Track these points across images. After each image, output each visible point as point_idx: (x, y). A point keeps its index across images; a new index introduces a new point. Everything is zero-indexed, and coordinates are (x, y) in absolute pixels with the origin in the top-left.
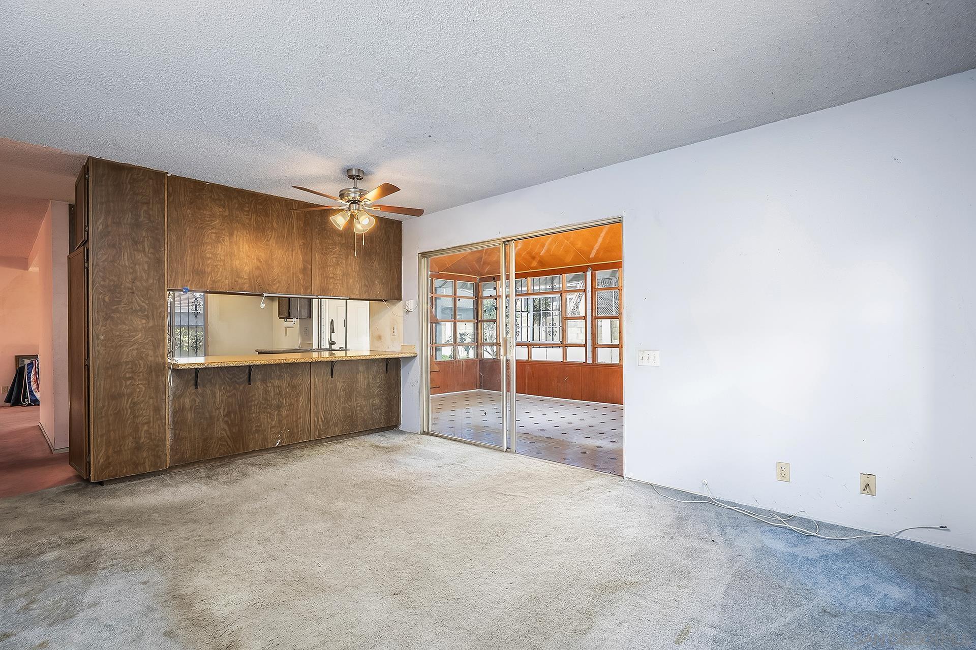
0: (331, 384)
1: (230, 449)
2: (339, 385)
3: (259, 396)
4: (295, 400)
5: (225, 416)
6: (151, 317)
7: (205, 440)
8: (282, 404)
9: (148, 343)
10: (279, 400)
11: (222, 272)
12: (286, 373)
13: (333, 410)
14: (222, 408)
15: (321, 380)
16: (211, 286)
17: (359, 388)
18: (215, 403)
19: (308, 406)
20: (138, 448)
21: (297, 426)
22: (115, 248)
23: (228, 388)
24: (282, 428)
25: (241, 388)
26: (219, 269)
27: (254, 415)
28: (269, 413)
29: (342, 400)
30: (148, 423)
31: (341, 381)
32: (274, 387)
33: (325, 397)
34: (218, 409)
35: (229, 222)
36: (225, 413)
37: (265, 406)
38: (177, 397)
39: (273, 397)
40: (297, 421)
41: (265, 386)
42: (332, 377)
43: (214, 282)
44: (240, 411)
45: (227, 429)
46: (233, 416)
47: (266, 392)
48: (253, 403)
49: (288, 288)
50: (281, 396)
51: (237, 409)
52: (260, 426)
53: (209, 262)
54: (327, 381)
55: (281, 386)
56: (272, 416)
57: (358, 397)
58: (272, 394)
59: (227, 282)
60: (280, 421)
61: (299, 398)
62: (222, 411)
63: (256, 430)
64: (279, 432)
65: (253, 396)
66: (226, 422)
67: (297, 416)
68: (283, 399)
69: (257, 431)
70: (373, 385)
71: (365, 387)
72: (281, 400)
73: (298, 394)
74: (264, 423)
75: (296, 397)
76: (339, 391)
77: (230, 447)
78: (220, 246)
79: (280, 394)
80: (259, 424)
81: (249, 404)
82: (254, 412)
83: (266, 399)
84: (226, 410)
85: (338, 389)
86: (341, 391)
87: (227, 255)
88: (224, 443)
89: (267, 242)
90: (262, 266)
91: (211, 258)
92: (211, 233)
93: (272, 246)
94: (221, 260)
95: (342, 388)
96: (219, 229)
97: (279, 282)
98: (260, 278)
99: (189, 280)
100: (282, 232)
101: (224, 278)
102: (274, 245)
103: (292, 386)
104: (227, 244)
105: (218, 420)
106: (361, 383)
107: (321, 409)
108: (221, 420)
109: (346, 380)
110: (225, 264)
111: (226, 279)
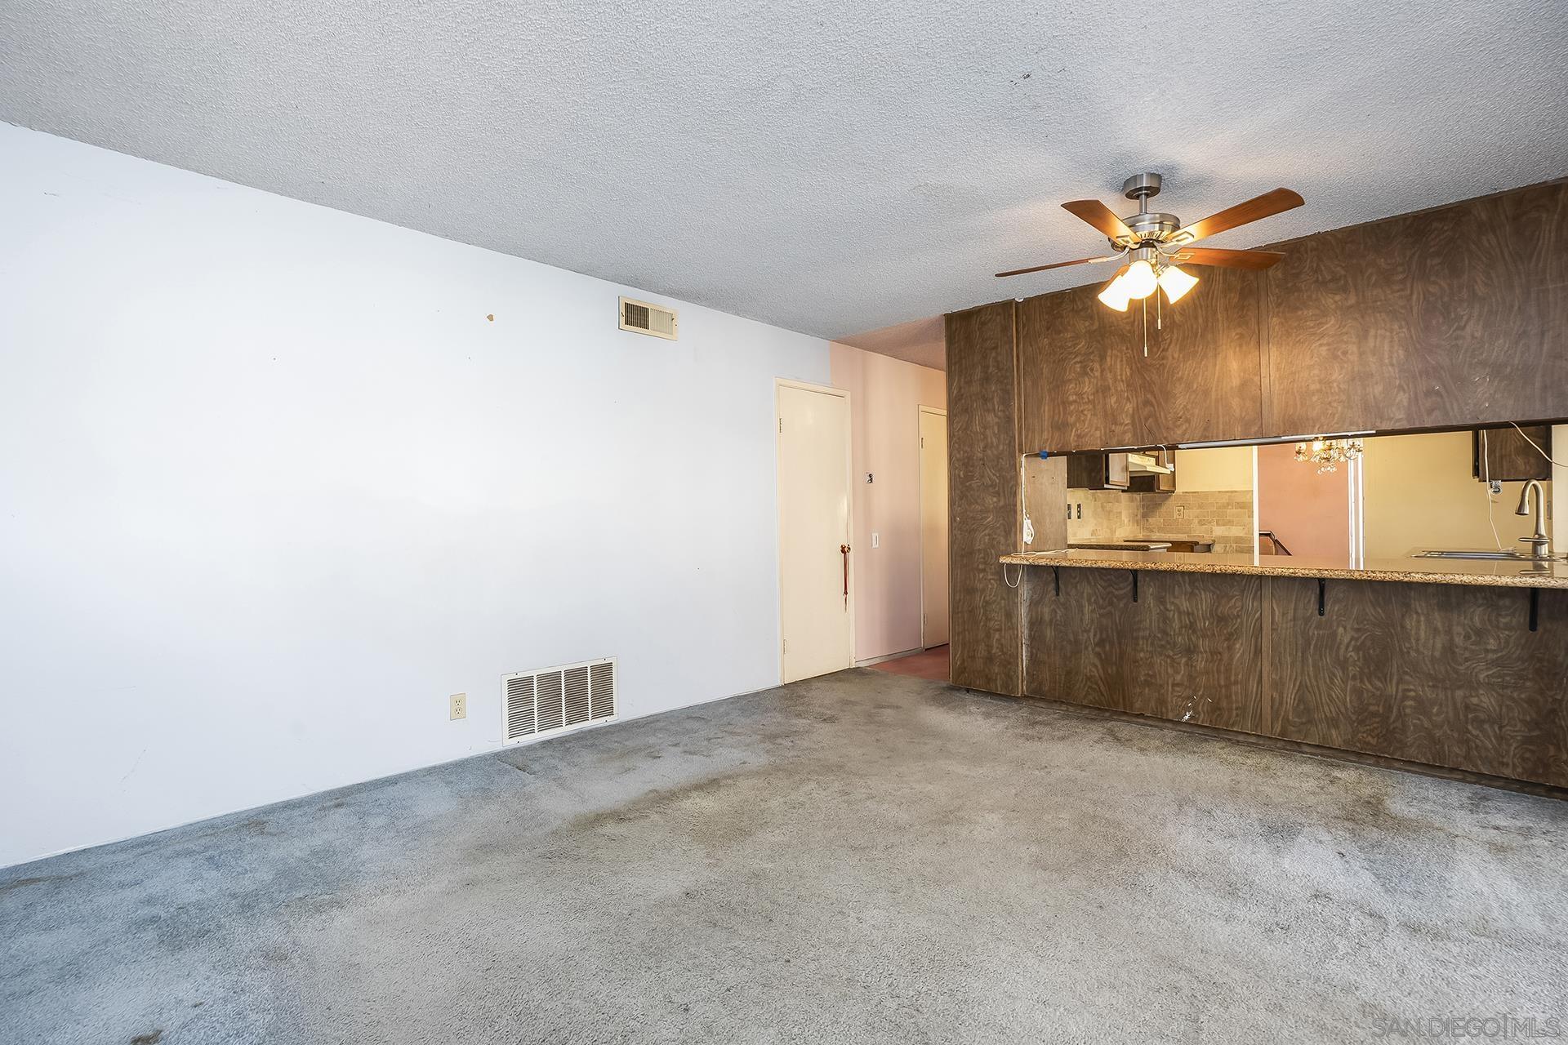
0: (1318, 627)
1: (1103, 699)
2: (1344, 635)
3: (1151, 622)
4: (1225, 645)
5: (1097, 645)
6: (1002, 494)
7: (1068, 673)
8: (1196, 646)
9: (999, 528)
10: (1190, 639)
11: (1090, 420)
12: (1204, 590)
13: (1323, 688)
14: (1092, 630)
15: (1290, 616)
16: (1075, 444)
17: (1413, 654)
18: (1082, 620)
19: (1256, 665)
20: (990, 659)
21: (1228, 697)
22: (968, 412)
23: (1101, 601)
24: (1195, 692)
25: (1121, 605)
26: (1086, 415)
27: (1142, 655)
28: (1169, 656)
29: (1353, 671)
30: (1000, 630)
31: (1348, 627)
32: (1180, 613)
33: (1300, 654)
34: (1088, 631)
35: (1099, 338)
36: (1096, 640)
37: (1163, 643)
38: (1034, 604)
39: (1177, 630)
40: (1228, 686)
41: (1162, 608)
42: (1321, 613)
43: (1079, 436)
44: (1120, 643)
45: (1099, 667)
46: (1107, 648)
47: (1164, 619)
48: (1141, 634)
49: (1205, 429)
50: (1194, 632)
51: (1115, 638)
52: (1153, 676)
53: (1072, 408)
54: (1307, 620)
55: (1193, 614)
56: (1175, 665)
57: (1406, 673)
58: (1176, 625)
59: (1098, 434)
60: (1191, 678)
61: (1234, 644)
62: (1092, 635)
63: (1145, 680)
64: (1190, 698)
65: (1140, 622)
66: (1098, 655)
67: (1227, 678)
68: (1198, 638)
69: (1148, 684)
70: (1467, 655)
71: (1437, 654)
72: (1194, 639)
73: (1231, 634)
74: (1160, 674)
75: (1228, 639)
76: (1343, 647)
77: (1103, 695)
78: (1087, 380)
79: (1192, 626)
80: (1150, 672)
81: (1135, 634)
82: (1142, 650)
83: (1165, 633)
84: (1098, 636)
85: (1340, 644)
86: (1351, 649)
87: (1097, 391)
88: (1094, 686)
89: (1164, 353)
90: (1155, 398)
91: (1075, 401)
92: (1075, 363)
93: (1173, 358)
94: (1089, 401)
95: (1353, 643)
96: (1085, 354)
97: (1188, 421)
98: (1151, 420)
99: (1048, 440)
100: (1192, 327)
101: (1094, 429)
102: (1176, 356)
103: (1219, 617)
104: (1098, 374)
105: (1086, 648)
106: (1419, 642)
107: (1290, 678)
108: (1090, 649)
109: (1365, 625)
110: (1094, 407)
111: (1096, 430)
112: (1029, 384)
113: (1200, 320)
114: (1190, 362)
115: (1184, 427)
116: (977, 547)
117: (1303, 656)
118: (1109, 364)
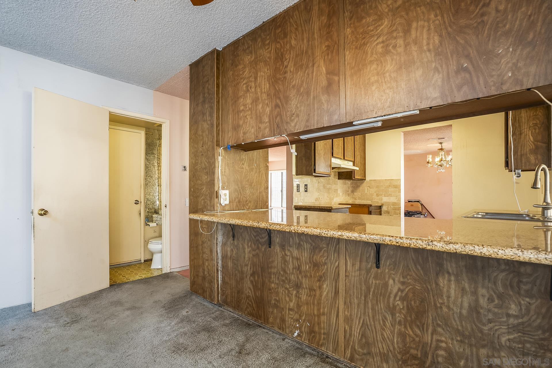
0: (376, 278)
1: (254, 312)
2: (394, 286)
3: (278, 263)
4: (318, 285)
5: (251, 275)
7: (238, 292)
8: (301, 283)
9: (207, 195)
10: (298, 278)
11: (250, 121)
12: (306, 242)
13: (378, 327)
14: (249, 266)
15: (357, 267)
16: (242, 139)
17: (445, 309)
18: (244, 258)
19: (336, 303)
20: (204, 278)
21: (319, 324)
23: (253, 246)
24: (300, 316)
25: (263, 249)
26: (248, 119)
27: (273, 285)
28: (286, 288)
29: (399, 317)
31: (396, 279)
32: (293, 258)
33: (363, 298)
34: (247, 265)
35: (254, 66)
36: (251, 272)
37: (284, 278)
38: (224, 244)
39: (291, 270)
40: (319, 316)
41: (283, 253)
42: (378, 267)
43: (244, 133)
44: (262, 275)
45: (252, 290)
46: (256, 278)
47: (285, 262)
48: (273, 270)
50: (300, 272)
51: (260, 271)
52: (278, 301)
53: (241, 114)
54: (368, 271)
55: (300, 259)
56: (290, 295)
57: (439, 325)
58: (291, 266)
59: (253, 130)
60: (299, 306)
61: (323, 285)
62: (249, 268)
63: (275, 303)
64: (297, 320)
65: (273, 262)
66: (252, 282)
67: (319, 310)
68: (302, 277)
69: (276, 306)
70: (490, 316)
71: (464, 312)
72: (300, 278)
73: (321, 277)
74: (282, 299)
75: (319, 280)
76: (392, 296)
77: (254, 310)
78: (248, 95)
79: (299, 269)
80: (277, 298)
81: (270, 271)
82: (273, 282)
83: (285, 271)
84: (252, 269)
85: (390, 293)
86: (398, 298)
87: (253, 102)
88: (250, 303)
89: (286, 69)
90: (281, 102)
91: (243, 110)
92: (243, 85)
93: (291, 72)
94: (249, 109)
95: (400, 293)
96: (248, 78)
97: (298, 116)
98: (278, 118)
99: (231, 137)
100: (301, 47)
101: (251, 127)
102: (292, 70)
103: (314, 263)
104: (253, 90)
105: (246, 277)
106: (450, 299)
107: (357, 316)
108: (248, 277)
109: (408, 280)
110: (251, 112)
111: (252, 128)
112: (224, 102)
113: (305, 41)
114: (299, 72)
115: (295, 121)
116: (199, 207)
117: (365, 300)
118: (259, 82)
